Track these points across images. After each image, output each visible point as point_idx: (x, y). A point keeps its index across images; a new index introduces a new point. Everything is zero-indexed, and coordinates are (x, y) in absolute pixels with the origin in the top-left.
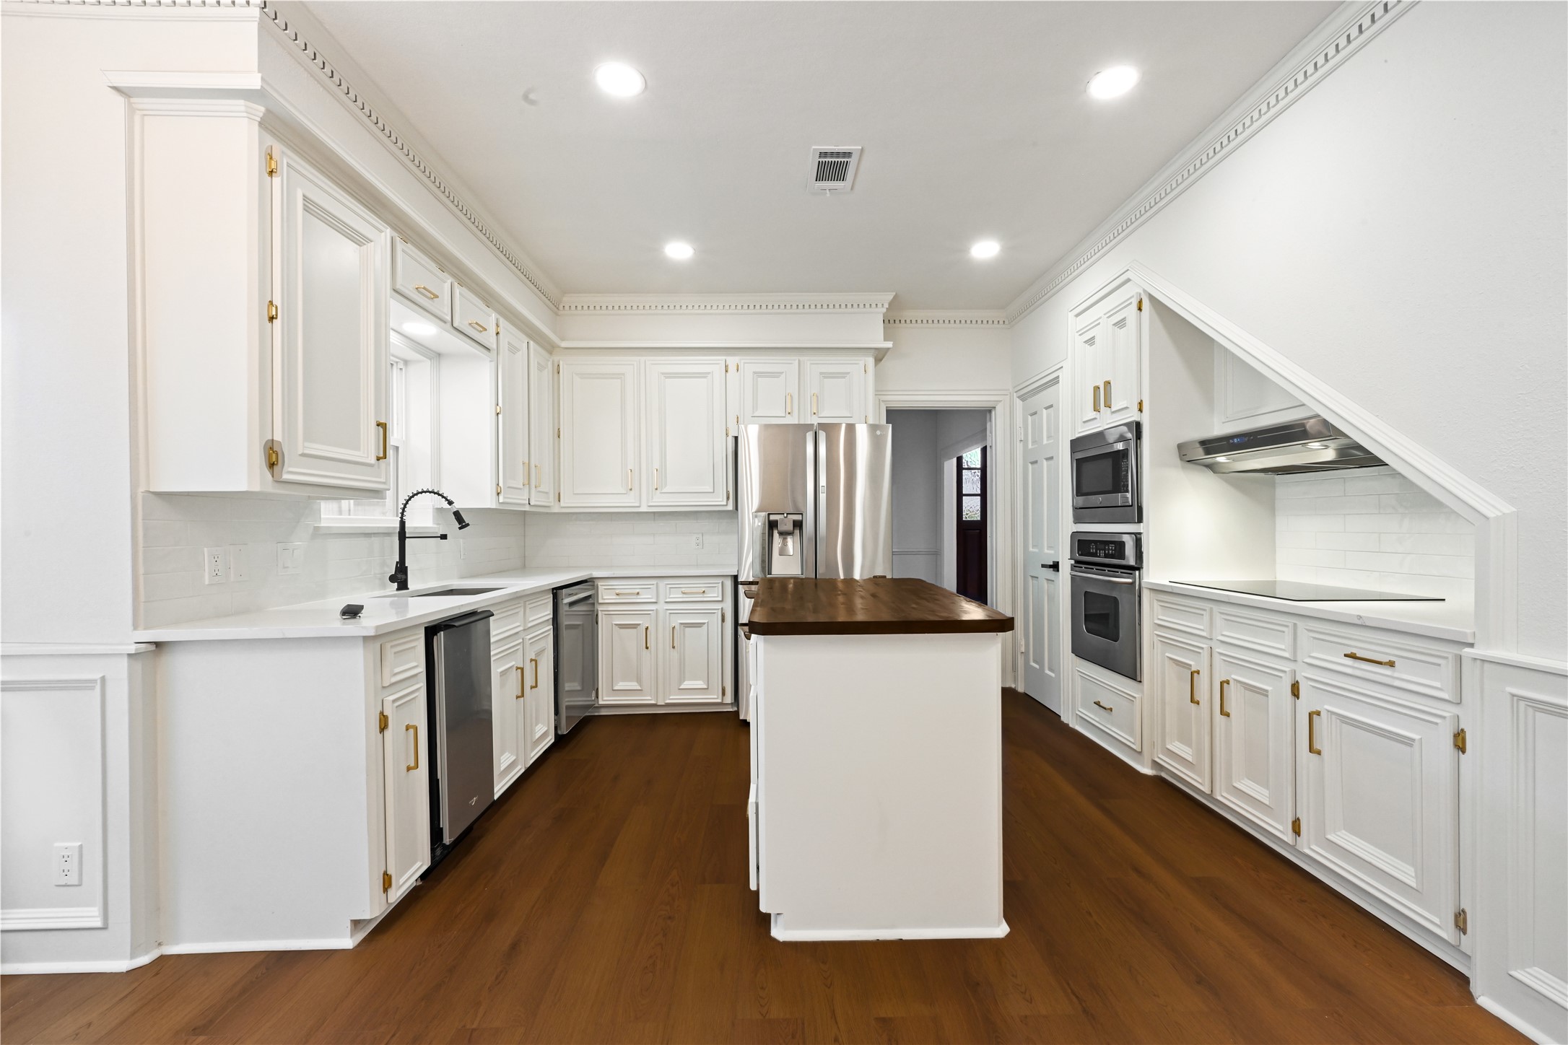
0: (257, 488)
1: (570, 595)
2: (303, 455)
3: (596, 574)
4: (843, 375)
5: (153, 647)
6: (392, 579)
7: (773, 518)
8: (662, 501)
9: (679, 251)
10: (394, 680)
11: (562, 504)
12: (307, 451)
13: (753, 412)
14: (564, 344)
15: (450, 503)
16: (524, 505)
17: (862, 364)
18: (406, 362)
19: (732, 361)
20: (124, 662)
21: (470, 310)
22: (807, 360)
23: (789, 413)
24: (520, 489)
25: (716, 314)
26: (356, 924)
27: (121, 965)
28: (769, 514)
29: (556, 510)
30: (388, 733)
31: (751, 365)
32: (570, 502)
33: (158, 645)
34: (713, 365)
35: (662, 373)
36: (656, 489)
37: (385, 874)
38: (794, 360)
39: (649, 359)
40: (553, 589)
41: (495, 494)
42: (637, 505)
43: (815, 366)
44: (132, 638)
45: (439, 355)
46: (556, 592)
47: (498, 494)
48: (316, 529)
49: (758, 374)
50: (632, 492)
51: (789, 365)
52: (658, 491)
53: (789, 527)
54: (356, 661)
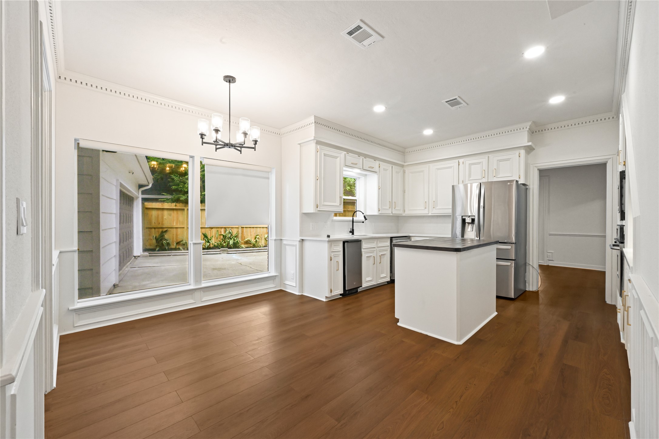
0: (314, 212)
1: (396, 240)
2: (323, 205)
3: (411, 235)
4: (508, 160)
5: (302, 240)
6: (350, 232)
7: (464, 217)
8: (436, 212)
9: (428, 132)
10: (333, 251)
11: (406, 213)
12: (324, 204)
13: (469, 179)
14: (406, 164)
15: (363, 214)
16: (390, 214)
17: (518, 154)
18: (359, 178)
19: (461, 161)
20: (298, 242)
21: (368, 163)
22: (491, 156)
23: (484, 177)
24: (388, 209)
25: (455, 145)
26: (326, 297)
27: (297, 294)
28: (462, 216)
29: (404, 215)
30: (332, 261)
31: (468, 161)
32: (408, 213)
33: (303, 240)
34: (454, 163)
35: (436, 169)
36: (434, 208)
37: (331, 289)
38: (486, 156)
39: (431, 165)
40: (391, 237)
41: (378, 211)
42: (428, 213)
43: (494, 158)
44: (299, 238)
45: (366, 175)
46: (391, 238)
47: (379, 211)
48: (332, 220)
49: (471, 164)
50: (426, 209)
51: (483, 160)
52: (434, 209)
53: (470, 221)
54: (326, 245)
